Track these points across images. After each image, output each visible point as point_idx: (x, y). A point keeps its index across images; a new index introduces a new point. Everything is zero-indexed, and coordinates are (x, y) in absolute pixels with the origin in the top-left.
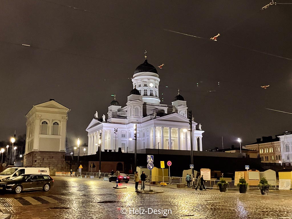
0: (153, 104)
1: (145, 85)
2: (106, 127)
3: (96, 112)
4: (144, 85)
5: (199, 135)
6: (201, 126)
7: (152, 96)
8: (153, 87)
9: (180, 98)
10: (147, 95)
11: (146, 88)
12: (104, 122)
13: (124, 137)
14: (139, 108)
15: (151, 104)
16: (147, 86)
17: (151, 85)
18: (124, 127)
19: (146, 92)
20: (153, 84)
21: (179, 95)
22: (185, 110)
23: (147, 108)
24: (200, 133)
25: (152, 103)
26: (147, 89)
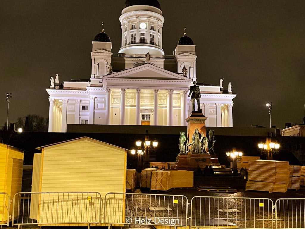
0: (139, 55)
1: (134, 27)
2: (54, 95)
3: (57, 75)
4: (131, 27)
5: (226, 103)
6: (231, 86)
7: (144, 43)
8: (146, 29)
9: (186, 41)
10: (135, 43)
11: (133, 31)
12: (52, 88)
13: (87, 109)
14: (105, 62)
15: (134, 56)
16: (136, 29)
17: (143, 26)
18: (85, 94)
19: (135, 38)
20: (146, 24)
21: (185, 36)
22: (191, 61)
23: (126, 62)
24: (228, 98)
25: (135, 54)
26: (135, 33)
